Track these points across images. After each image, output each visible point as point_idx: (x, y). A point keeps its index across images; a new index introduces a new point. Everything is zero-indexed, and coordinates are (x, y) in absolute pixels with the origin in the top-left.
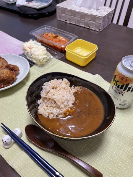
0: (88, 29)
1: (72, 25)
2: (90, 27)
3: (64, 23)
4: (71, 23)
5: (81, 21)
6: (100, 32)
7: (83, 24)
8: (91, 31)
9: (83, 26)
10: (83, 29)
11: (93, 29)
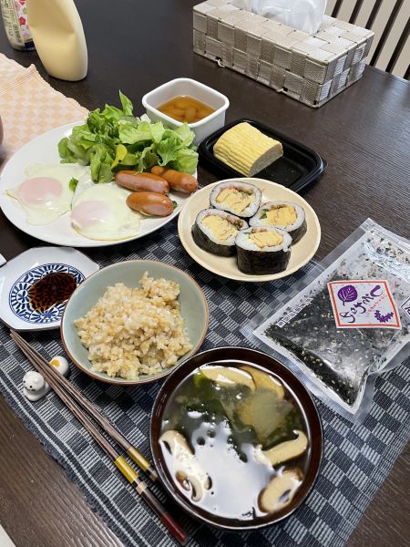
0: (281, 93)
1: (234, 76)
2: (286, 90)
3: (214, 65)
4: (234, 68)
5: (262, 67)
6: (317, 108)
7: (268, 77)
8: (287, 100)
9: (267, 83)
10: (266, 91)
11: (297, 97)
